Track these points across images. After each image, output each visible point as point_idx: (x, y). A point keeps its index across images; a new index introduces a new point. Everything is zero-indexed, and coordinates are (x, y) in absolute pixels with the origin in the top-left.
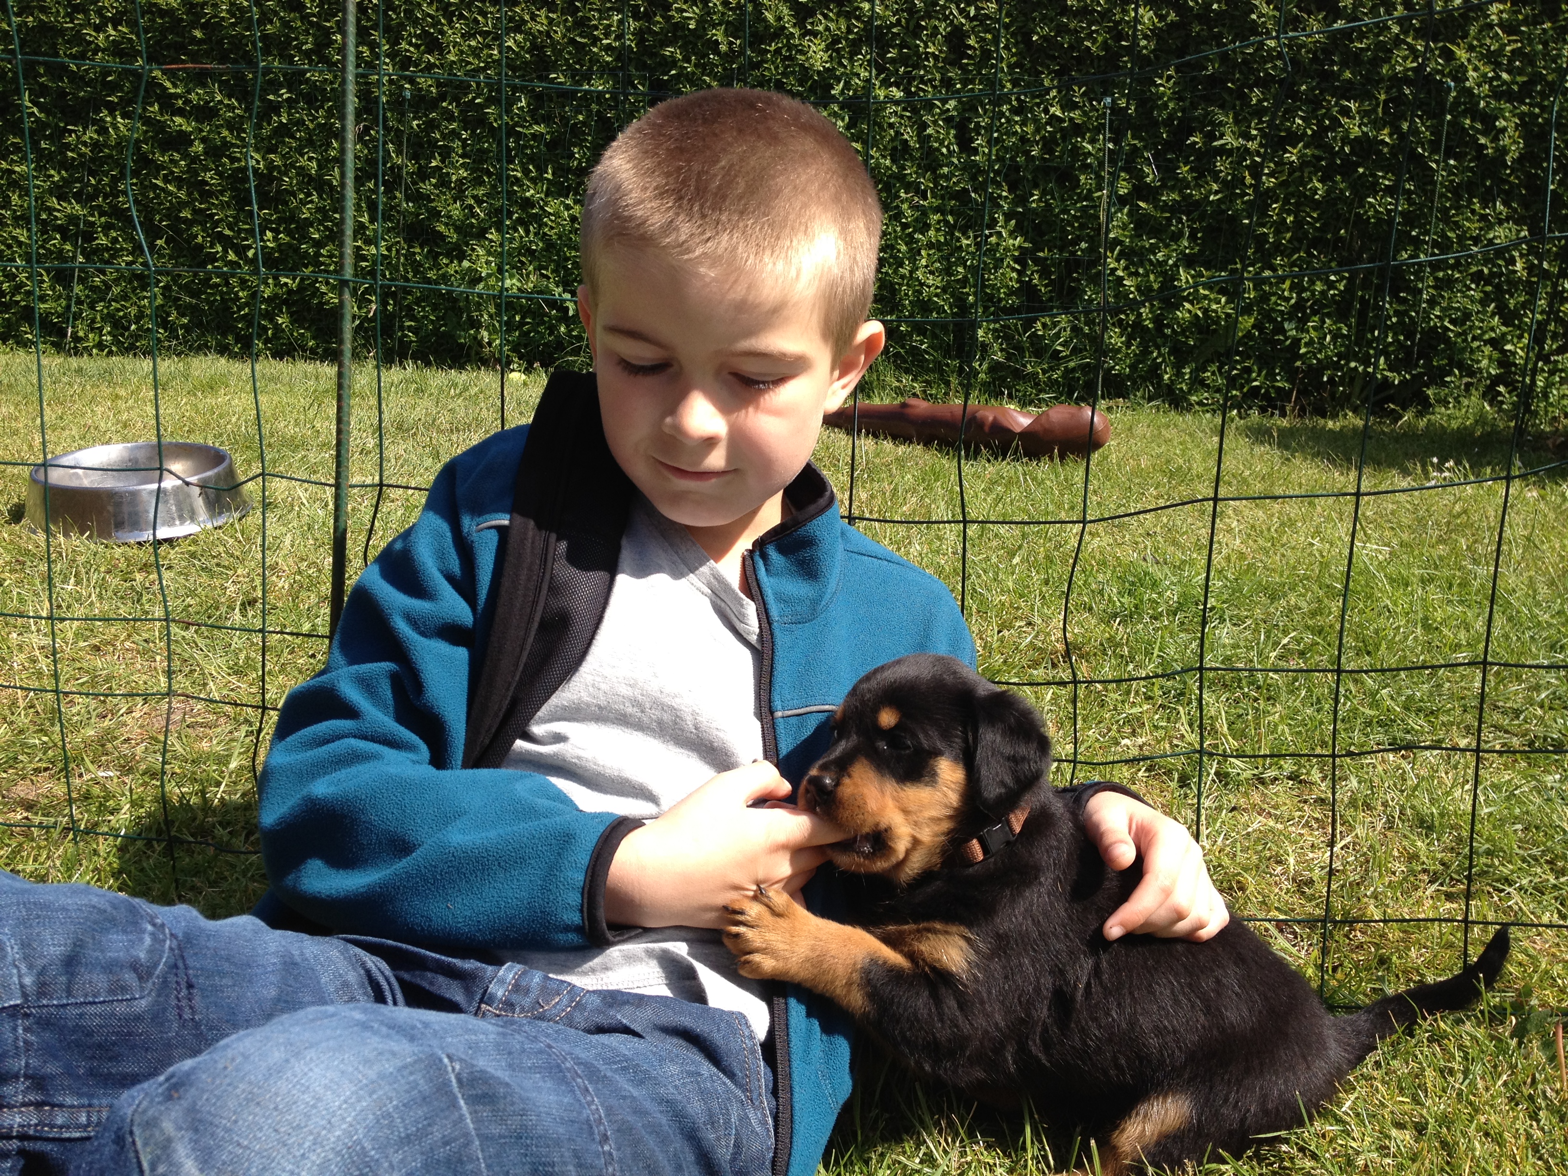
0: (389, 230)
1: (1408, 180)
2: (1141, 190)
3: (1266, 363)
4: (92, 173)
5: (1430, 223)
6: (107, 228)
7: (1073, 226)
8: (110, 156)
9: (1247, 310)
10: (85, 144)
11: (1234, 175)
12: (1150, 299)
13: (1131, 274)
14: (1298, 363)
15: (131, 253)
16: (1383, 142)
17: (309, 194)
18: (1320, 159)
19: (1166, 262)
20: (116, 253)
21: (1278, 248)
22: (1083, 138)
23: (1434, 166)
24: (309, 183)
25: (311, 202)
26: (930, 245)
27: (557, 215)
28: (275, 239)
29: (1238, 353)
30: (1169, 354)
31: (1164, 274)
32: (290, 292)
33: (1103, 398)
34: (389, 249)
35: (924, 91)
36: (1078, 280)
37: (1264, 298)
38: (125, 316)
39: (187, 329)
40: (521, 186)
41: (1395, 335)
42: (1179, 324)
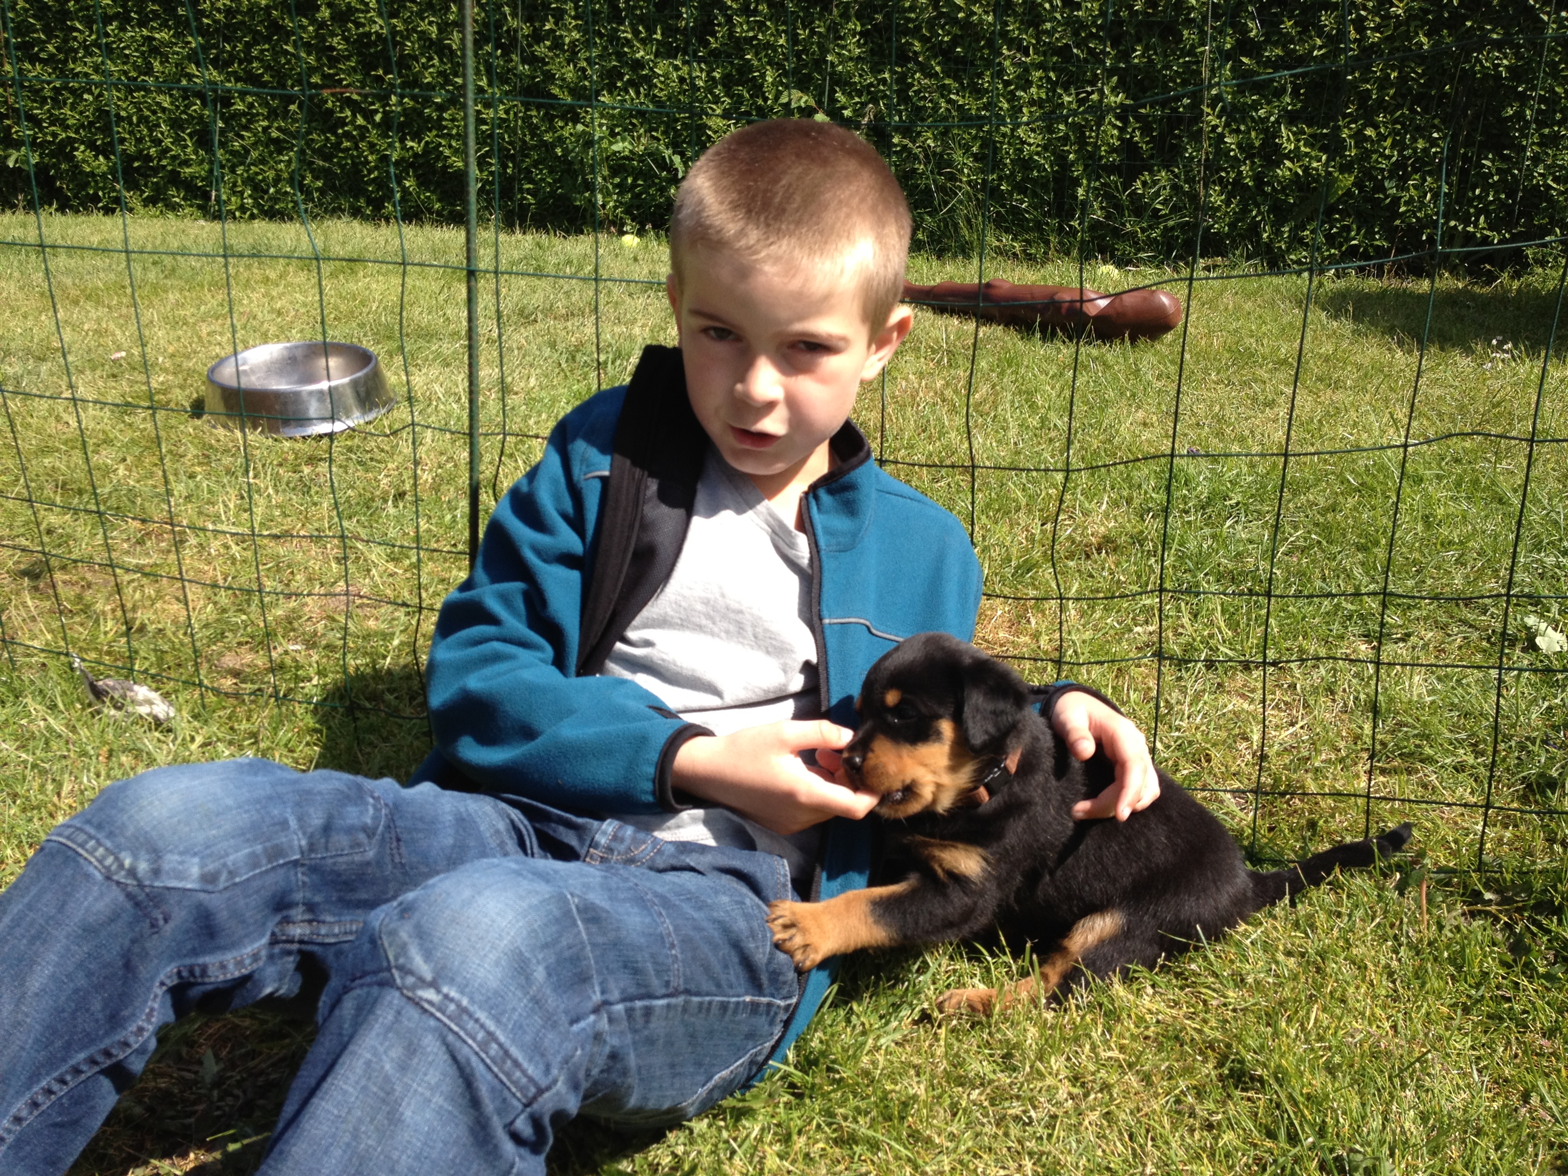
0: (507, 93)
1: (1517, 33)
2: (1245, 46)
3: (1365, 221)
4: (227, 39)
5: (1537, 78)
6: (243, 94)
7: (1175, 82)
8: (243, 22)
9: (1345, 168)
10: (219, 10)
11: (1338, 30)
12: (1250, 157)
13: (1232, 132)
14: (1398, 222)
15: (267, 118)
17: (430, 59)
18: (1426, 12)
19: (1268, 118)
20: (252, 118)
21: (1380, 105)
23: (1546, 18)
24: (430, 47)
25: (433, 66)
26: (1032, 103)
27: (666, 76)
28: (400, 103)
29: (1338, 212)
30: (1268, 212)
31: (1266, 131)
32: (416, 155)
33: (1202, 256)
34: (507, 112)
36: (1179, 137)
37: (1365, 155)
38: (264, 180)
39: (322, 191)
40: (631, 47)
41: (1497, 193)
42: (1280, 183)
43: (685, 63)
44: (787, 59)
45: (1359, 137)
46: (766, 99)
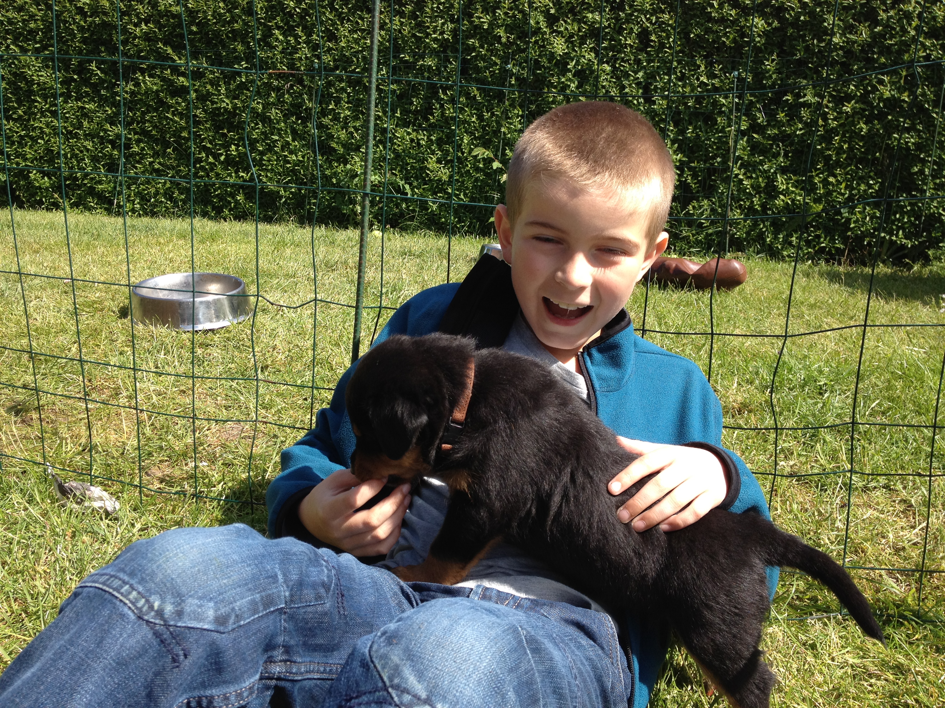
0: (303, 146)
1: (919, 124)
2: (754, 127)
3: (829, 232)
4: (130, 109)
5: (932, 150)
6: (138, 141)
7: (712, 148)
8: (141, 100)
9: (817, 201)
10: (126, 92)
11: (811, 119)
12: (759, 193)
13: (748, 178)
14: (849, 233)
15: (153, 157)
16: (904, 101)
17: (257, 124)
18: (864, 110)
19: (769, 171)
20: (143, 156)
21: (838, 164)
22: (720, 95)
23: (935, 115)
24: (257, 117)
25: (258, 128)
27: (403, 138)
28: (237, 150)
29: (812, 226)
30: (770, 226)
31: (768, 178)
32: (245, 181)
33: (729, 251)
34: (303, 157)
35: (624, 66)
36: (715, 181)
37: (829, 193)
38: (148, 194)
39: (184, 202)
40: (381, 121)
41: (909, 217)
42: (777, 208)
43: (414, 130)
44: (477, 130)
45: (826, 183)
46: (463, 153)
